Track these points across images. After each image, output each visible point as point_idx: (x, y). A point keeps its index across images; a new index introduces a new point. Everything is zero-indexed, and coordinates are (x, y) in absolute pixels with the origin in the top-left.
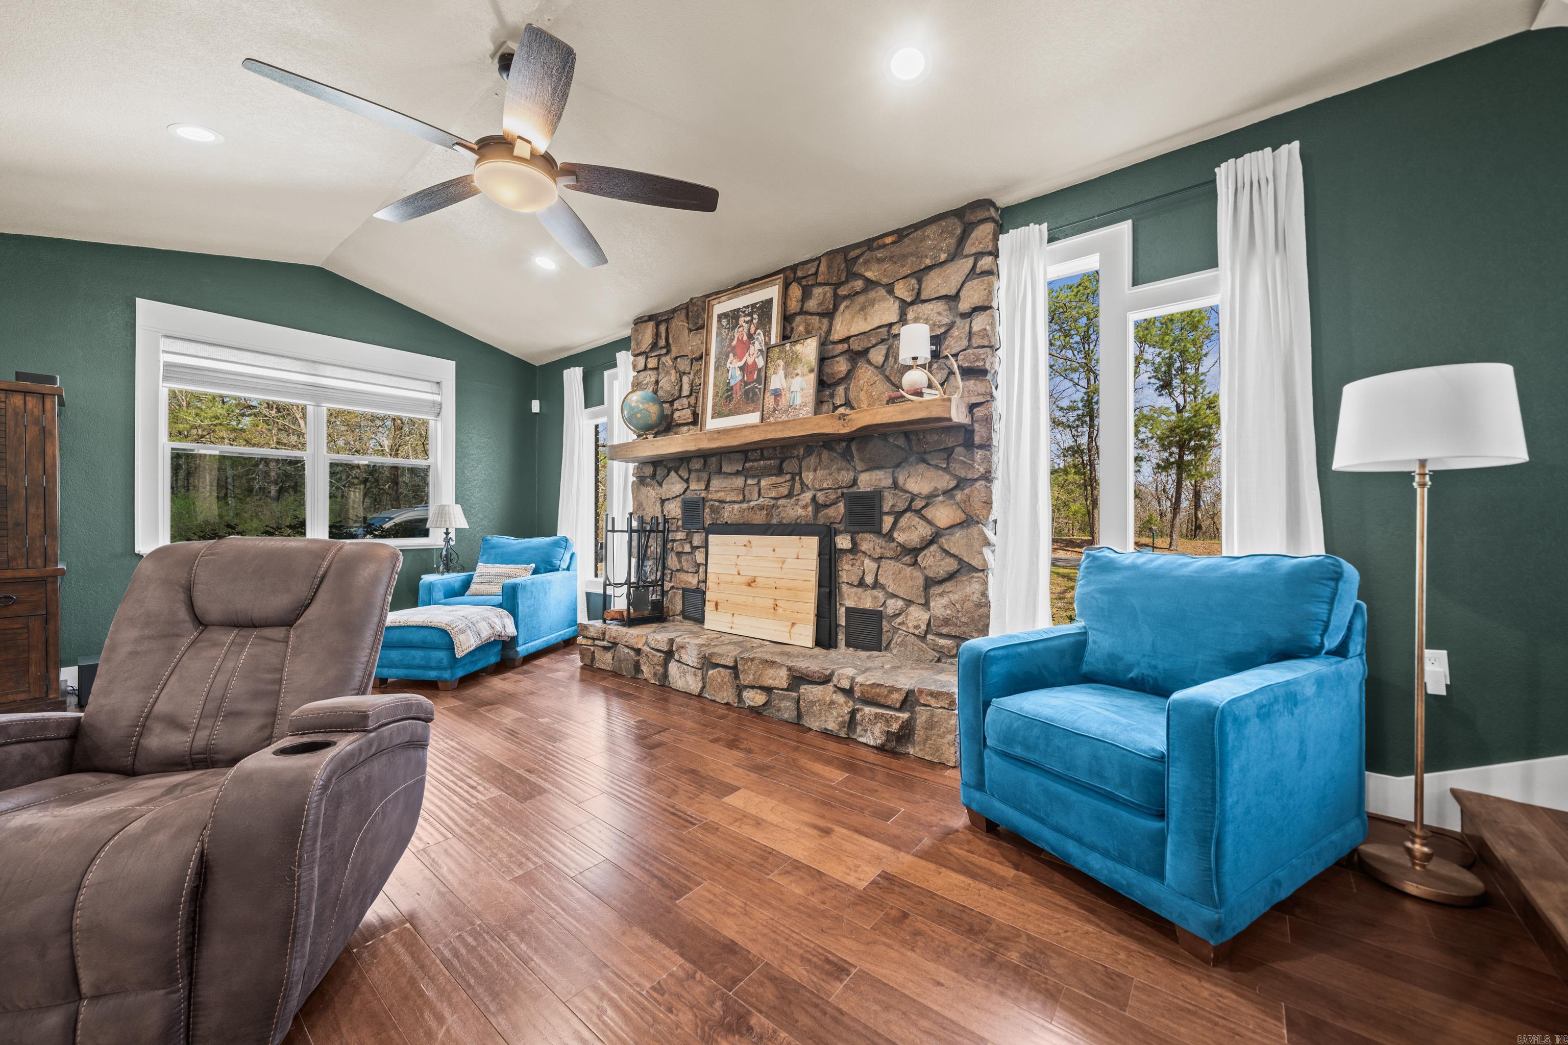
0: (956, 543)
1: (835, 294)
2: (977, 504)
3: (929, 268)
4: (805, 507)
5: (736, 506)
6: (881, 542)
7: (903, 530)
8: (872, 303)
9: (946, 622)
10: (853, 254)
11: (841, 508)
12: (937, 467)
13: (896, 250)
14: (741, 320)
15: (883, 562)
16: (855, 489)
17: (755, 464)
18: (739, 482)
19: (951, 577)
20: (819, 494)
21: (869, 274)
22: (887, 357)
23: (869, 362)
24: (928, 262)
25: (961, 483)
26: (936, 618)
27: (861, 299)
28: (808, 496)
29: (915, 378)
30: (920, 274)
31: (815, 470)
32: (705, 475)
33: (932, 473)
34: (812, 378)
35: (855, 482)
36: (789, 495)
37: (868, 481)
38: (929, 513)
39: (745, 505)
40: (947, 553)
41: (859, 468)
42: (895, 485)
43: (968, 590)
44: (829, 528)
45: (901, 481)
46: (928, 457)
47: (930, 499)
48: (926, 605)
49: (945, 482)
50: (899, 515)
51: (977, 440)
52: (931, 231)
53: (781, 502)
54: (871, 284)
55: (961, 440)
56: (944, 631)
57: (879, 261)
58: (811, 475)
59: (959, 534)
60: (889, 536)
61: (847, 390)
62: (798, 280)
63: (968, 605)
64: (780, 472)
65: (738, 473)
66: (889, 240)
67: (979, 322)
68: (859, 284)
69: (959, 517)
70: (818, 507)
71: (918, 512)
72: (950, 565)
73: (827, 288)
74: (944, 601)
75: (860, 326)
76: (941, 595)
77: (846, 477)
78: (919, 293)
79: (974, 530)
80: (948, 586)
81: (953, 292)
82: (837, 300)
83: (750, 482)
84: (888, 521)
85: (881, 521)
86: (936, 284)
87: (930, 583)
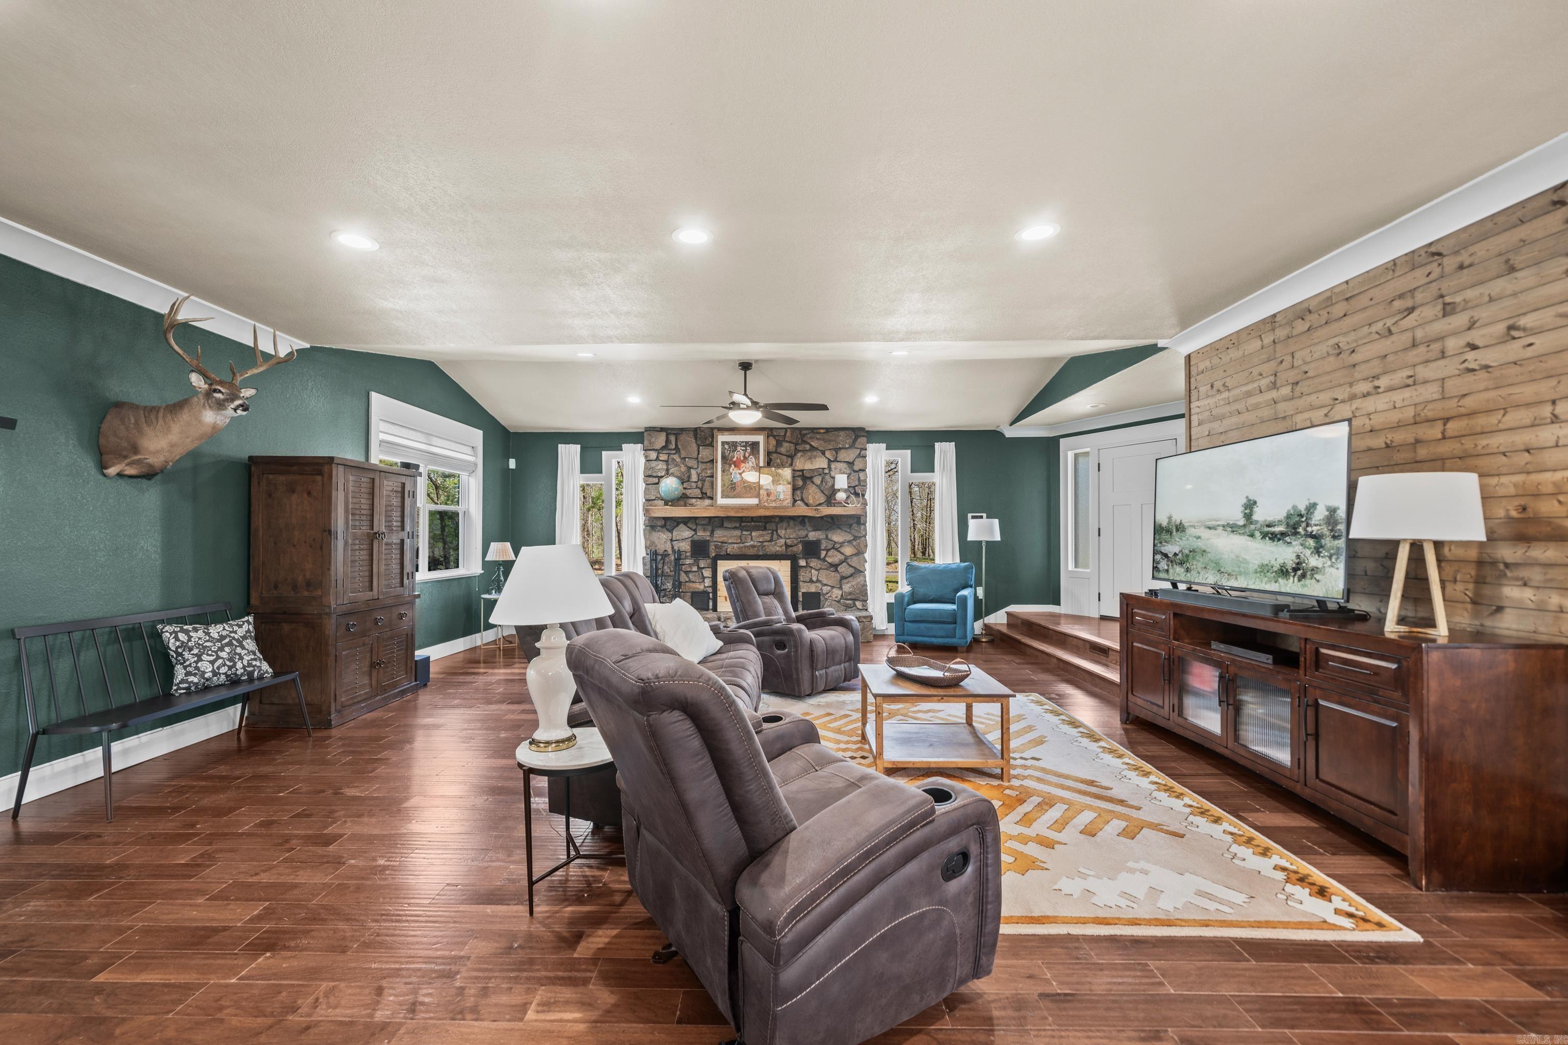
0: (854, 562)
1: (796, 449)
2: (862, 546)
3: (841, 449)
4: (781, 547)
5: (735, 545)
6: (820, 562)
7: (830, 557)
8: (815, 457)
9: (850, 593)
10: (804, 432)
11: (800, 547)
12: (846, 531)
13: (826, 436)
14: (739, 448)
15: (821, 571)
16: (807, 539)
17: (749, 524)
18: (737, 533)
19: (851, 575)
20: (788, 541)
21: (813, 444)
22: (822, 482)
23: (813, 483)
24: (841, 446)
25: (856, 538)
26: (845, 592)
27: (809, 454)
28: (782, 541)
29: (841, 496)
30: (837, 450)
31: (786, 529)
32: (710, 528)
33: (843, 533)
34: (790, 487)
35: (807, 536)
36: (771, 541)
37: (813, 536)
38: (842, 550)
39: (741, 545)
40: (850, 566)
41: (809, 529)
42: (827, 537)
43: (859, 580)
44: (795, 555)
45: (829, 536)
46: (841, 527)
47: (842, 544)
48: (841, 588)
49: (849, 537)
50: (828, 550)
51: (862, 522)
52: (842, 433)
53: (765, 544)
54: (813, 448)
55: (855, 521)
56: (849, 597)
57: (818, 439)
58: (783, 532)
59: (855, 558)
60: (824, 560)
61: (802, 493)
62: (774, 437)
63: (859, 586)
64: (765, 529)
65: (735, 528)
66: (822, 431)
67: (861, 475)
68: (808, 447)
69: (855, 551)
70: (787, 546)
71: (837, 550)
72: (851, 571)
73: (792, 445)
74: (849, 585)
75: (808, 466)
76: (847, 583)
77: (803, 533)
78: (836, 458)
79: (861, 556)
80: (850, 579)
81: (851, 461)
82: (797, 451)
83: (744, 533)
84: (823, 553)
85: (820, 553)
86: (843, 455)
87: (843, 578)
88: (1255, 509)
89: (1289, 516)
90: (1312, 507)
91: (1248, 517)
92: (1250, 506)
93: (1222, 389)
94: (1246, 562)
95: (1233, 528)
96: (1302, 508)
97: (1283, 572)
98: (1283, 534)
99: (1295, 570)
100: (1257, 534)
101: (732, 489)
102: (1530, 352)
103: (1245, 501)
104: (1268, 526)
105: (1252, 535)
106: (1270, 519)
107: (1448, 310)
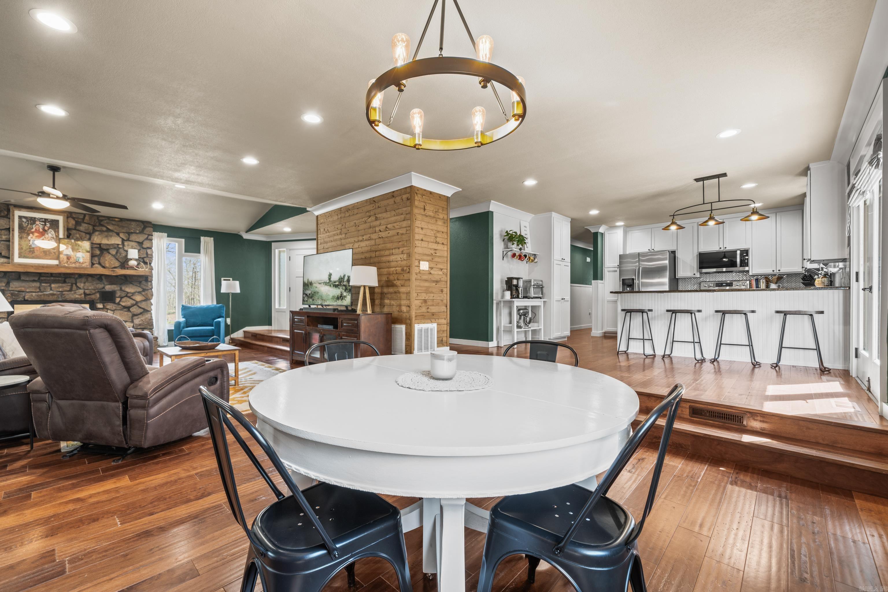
0: (143, 305)
1: (94, 229)
2: (149, 296)
3: (132, 233)
4: (81, 295)
5: (34, 294)
6: (115, 305)
7: (122, 302)
8: (111, 236)
9: (140, 325)
10: (101, 218)
11: (98, 295)
12: (136, 286)
13: (120, 224)
14: (38, 223)
15: (115, 311)
16: (103, 290)
17: (48, 278)
18: (37, 284)
19: (141, 313)
20: (86, 291)
21: (108, 227)
22: (117, 253)
23: (109, 253)
24: (132, 231)
25: (144, 290)
26: (136, 324)
27: (106, 233)
28: (81, 291)
29: (133, 263)
30: (129, 234)
31: (85, 283)
32: (5, 280)
33: (134, 287)
34: (88, 255)
35: (104, 288)
36: (71, 290)
37: (109, 288)
38: (134, 297)
39: (40, 294)
40: (140, 308)
41: (106, 283)
42: (121, 289)
43: (147, 316)
44: (93, 301)
45: (123, 288)
46: (133, 283)
47: (133, 294)
48: (132, 322)
49: (140, 290)
50: (121, 298)
51: (149, 280)
52: (133, 223)
53: (64, 293)
54: (108, 230)
55: (144, 279)
56: (139, 327)
57: (113, 224)
58: (82, 285)
59: (144, 303)
60: (119, 304)
61: (99, 259)
62: (74, 218)
63: (147, 320)
64: (65, 282)
65: (34, 281)
66: (117, 220)
67: (149, 251)
68: (104, 229)
69: (143, 298)
70: (85, 294)
71: (129, 297)
72: (141, 310)
73: (90, 226)
74: (139, 320)
75: (105, 241)
76: (138, 318)
77: (100, 286)
78: (129, 238)
79: (148, 302)
80: (140, 316)
81: (141, 241)
82: (94, 231)
83: (43, 284)
84: (118, 300)
85: (115, 299)
86: (133, 237)
87: (134, 315)
88: (332, 277)
89: (339, 279)
90: (344, 276)
91: (330, 279)
92: (330, 275)
93: (327, 232)
94: (329, 295)
95: (326, 283)
96: (342, 276)
97: (338, 298)
98: (338, 285)
99: (341, 297)
100: (332, 285)
101: (31, 252)
102: (389, 235)
103: (329, 274)
104: (335, 282)
105: (330, 286)
106: (335, 280)
107: (377, 219)
